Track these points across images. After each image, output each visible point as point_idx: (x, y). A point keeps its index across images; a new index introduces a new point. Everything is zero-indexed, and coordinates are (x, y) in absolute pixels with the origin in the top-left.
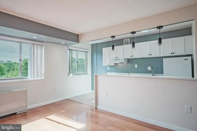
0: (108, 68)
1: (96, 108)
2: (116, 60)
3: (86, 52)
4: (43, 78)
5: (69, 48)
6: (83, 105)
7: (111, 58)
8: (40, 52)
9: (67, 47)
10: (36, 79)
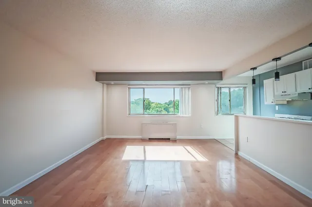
0: (277, 107)
1: (237, 154)
2: (283, 95)
3: (245, 88)
4: (190, 115)
5: (217, 86)
6: (226, 148)
7: (276, 94)
8: (188, 93)
9: (214, 86)
10: (184, 115)
